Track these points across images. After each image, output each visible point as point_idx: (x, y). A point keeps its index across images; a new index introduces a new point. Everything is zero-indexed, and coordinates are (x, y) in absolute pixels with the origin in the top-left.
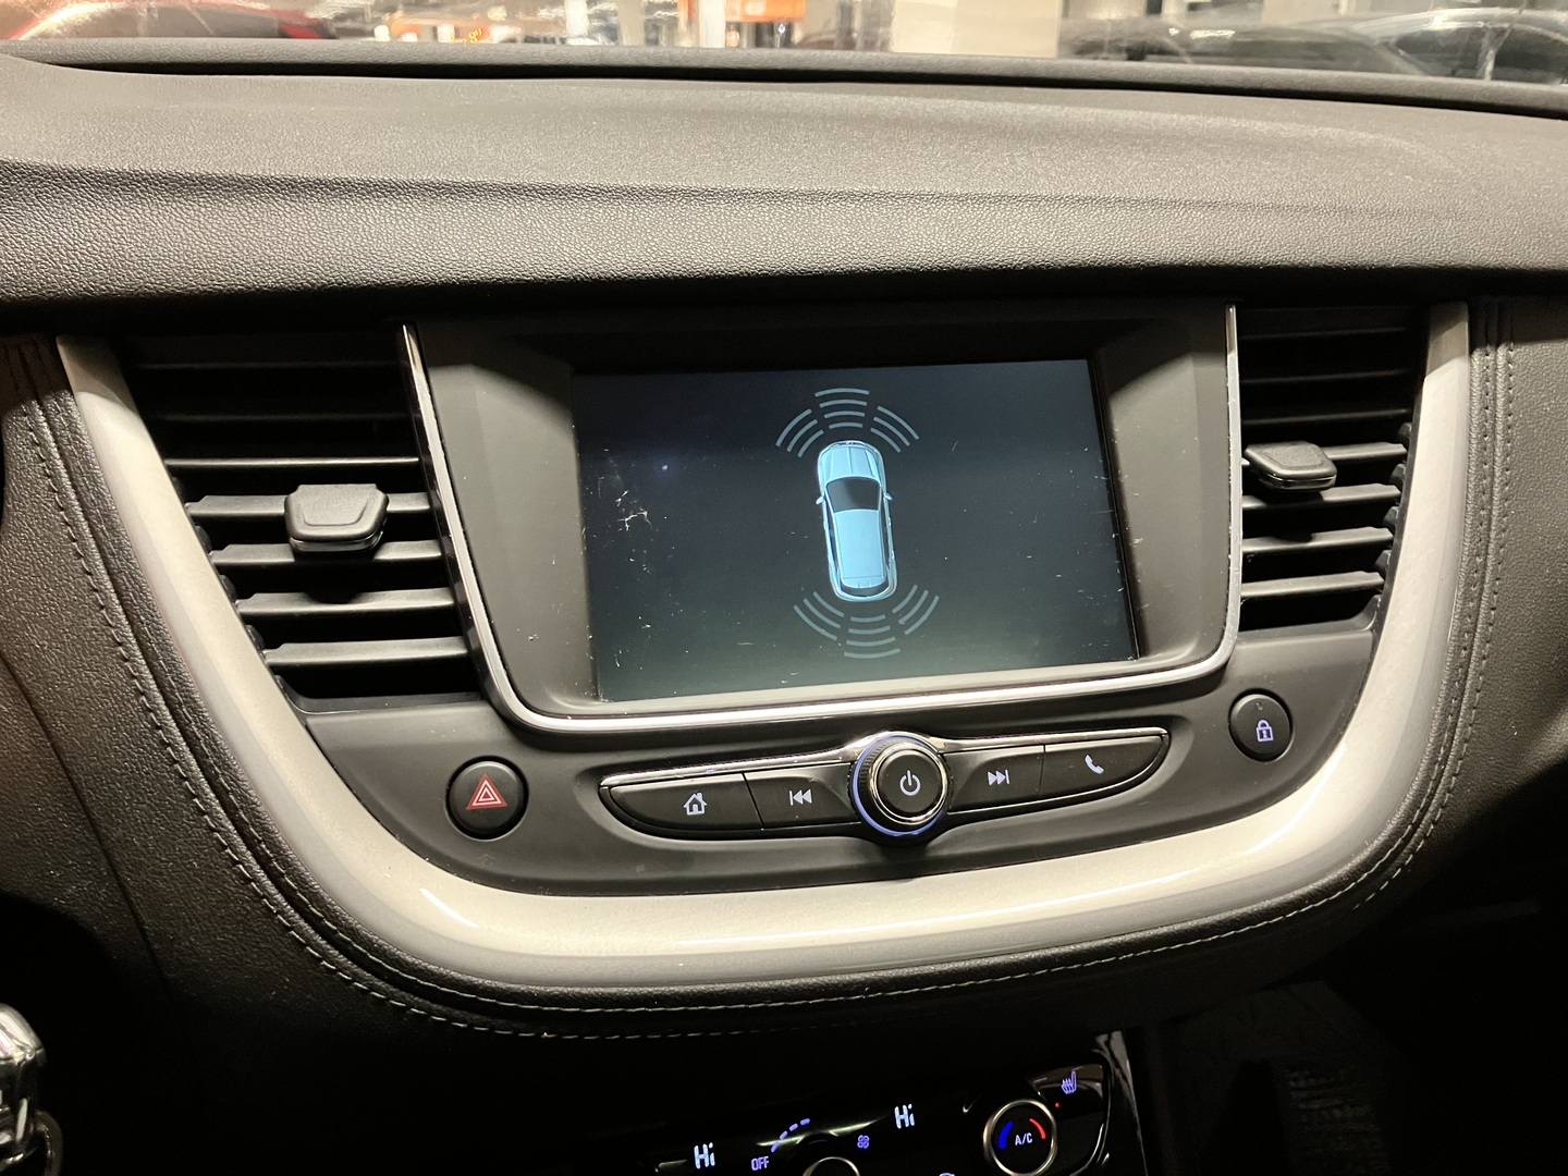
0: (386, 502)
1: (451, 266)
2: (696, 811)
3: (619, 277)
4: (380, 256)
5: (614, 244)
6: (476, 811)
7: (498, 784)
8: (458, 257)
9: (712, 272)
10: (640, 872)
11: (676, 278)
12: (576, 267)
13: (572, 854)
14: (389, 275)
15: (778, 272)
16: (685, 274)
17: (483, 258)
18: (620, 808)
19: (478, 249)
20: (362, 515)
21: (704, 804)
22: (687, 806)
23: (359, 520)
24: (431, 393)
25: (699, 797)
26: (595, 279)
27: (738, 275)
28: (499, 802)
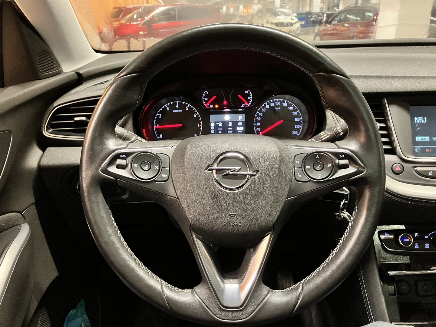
2: (431, 174)
6: (396, 171)
7: (400, 167)
10: (421, 182)
13: (410, 178)
18: (418, 173)
21: (432, 173)
22: (429, 173)
25: (431, 172)
28: (400, 170)
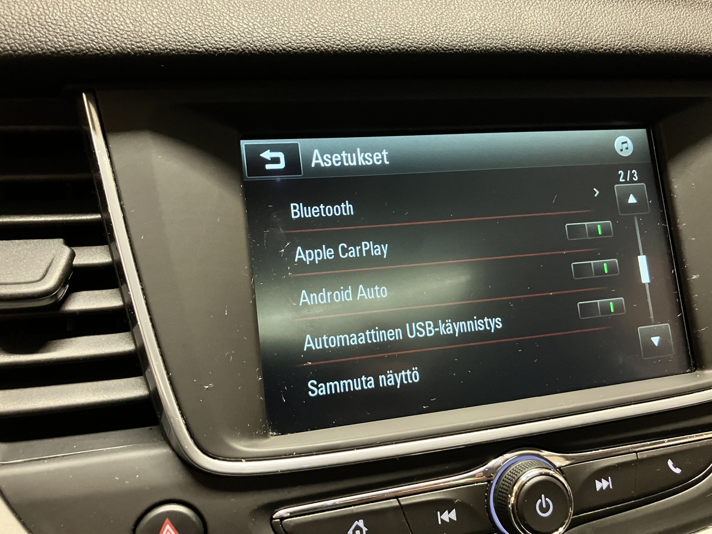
0: (73, 256)
1: (126, 36)
3: (284, 49)
4: (56, 25)
5: (278, 20)
8: (132, 28)
9: (367, 47)
11: (335, 52)
12: (244, 40)
14: (64, 43)
15: (425, 49)
16: (343, 49)
17: (156, 29)
19: (152, 21)
20: (47, 271)
23: (44, 276)
24: (110, 157)
26: (262, 52)
27: (390, 51)
